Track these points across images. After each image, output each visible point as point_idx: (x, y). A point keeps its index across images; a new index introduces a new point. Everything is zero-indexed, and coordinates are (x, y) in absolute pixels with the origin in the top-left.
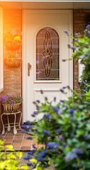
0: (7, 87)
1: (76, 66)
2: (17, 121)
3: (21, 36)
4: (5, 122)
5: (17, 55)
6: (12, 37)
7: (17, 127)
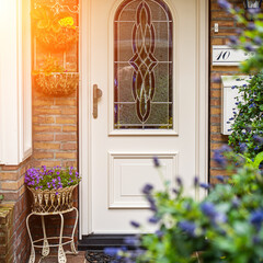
0: (41, 146)
1: (215, 94)
2: (67, 232)
3: (77, 18)
4: (37, 234)
5: (65, 64)
6: (55, 19)
7: (67, 248)
